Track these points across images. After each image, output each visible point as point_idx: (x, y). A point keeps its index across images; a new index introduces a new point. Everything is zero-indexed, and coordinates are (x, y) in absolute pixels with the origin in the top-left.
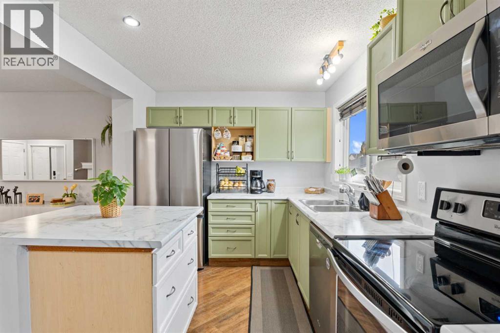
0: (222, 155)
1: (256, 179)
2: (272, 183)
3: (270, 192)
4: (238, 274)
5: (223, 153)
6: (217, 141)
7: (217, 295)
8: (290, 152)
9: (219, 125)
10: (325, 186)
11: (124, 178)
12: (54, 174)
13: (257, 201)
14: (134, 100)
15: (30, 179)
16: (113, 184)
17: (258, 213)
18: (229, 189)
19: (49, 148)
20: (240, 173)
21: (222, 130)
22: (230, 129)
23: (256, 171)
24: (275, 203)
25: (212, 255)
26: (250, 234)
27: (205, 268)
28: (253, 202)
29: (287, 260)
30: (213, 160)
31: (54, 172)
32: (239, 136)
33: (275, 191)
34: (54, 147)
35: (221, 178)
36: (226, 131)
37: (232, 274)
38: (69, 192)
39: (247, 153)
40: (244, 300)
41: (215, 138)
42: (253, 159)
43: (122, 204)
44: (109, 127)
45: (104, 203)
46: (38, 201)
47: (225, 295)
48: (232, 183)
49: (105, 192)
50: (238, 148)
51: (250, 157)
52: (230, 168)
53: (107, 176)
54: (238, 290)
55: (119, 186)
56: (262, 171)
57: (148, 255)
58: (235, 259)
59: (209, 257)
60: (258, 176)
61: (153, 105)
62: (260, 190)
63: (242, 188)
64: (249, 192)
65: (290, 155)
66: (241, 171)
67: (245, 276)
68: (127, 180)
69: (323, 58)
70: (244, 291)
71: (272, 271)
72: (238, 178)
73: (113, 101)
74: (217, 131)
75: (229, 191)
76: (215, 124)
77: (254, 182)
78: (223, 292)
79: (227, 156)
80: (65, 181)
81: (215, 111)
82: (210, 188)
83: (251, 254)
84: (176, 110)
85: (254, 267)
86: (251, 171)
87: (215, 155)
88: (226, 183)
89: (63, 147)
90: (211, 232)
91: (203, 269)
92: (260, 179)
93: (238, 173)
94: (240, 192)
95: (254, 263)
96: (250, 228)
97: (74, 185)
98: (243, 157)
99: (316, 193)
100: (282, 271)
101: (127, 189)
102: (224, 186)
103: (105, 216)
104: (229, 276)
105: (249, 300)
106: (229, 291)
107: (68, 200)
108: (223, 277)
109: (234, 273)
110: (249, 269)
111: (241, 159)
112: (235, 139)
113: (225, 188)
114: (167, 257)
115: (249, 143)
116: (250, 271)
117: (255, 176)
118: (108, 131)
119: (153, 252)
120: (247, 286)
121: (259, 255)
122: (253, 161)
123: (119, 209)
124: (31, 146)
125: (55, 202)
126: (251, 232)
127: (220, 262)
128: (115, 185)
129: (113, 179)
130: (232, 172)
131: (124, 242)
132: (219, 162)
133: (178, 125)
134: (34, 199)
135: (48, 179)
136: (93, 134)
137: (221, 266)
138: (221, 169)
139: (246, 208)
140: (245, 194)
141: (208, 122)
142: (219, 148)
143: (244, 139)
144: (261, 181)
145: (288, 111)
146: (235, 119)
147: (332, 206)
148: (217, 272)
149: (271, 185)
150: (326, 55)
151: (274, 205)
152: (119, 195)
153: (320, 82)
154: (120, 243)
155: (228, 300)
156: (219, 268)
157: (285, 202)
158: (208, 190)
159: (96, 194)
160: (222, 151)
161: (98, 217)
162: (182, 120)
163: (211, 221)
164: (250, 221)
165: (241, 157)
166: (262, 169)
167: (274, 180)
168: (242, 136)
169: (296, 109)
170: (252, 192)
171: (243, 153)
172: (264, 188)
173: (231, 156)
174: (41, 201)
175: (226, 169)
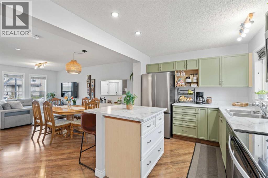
0: (181, 84)
1: (199, 96)
2: (210, 99)
3: (208, 104)
4: (188, 145)
5: (181, 83)
6: (178, 77)
7: (174, 152)
8: (221, 81)
9: (179, 70)
10: (248, 102)
11: (134, 94)
12: (116, 93)
13: (199, 108)
14: (141, 63)
15: (109, 95)
16: (130, 97)
17: (199, 115)
18: (184, 101)
19: (114, 83)
20: (190, 93)
21: (180, 72)
22: (185, 71)
23: (200, 92)
24: (210, 110)
25: (175, 133)
26: (195, 125)
27: (171, 138)
28: (197, 109)
29: (218, 143)
30: (176, 87)
31: (116, 92)
32: (190, 74)
33: (212, 103)
34: (116, 83)
35: (180, 96)
36: (183, 72)
37: (184, 144)
38: (119, 100)
39: (194, 83)
40: (189, 158)
41: (177, 76)
42: (197, 86)
43: (133, 104)
44: (132, 74)
45: (127, 104)
46: (110, 102)
47: (179, 153)
48: (186, 98)
49: (128, 99)
50: (190, 81)
51: (196, 85)
52: (185, 91)
53: (128, 93)
54: (186, 152)
55: (132, 97)
56: (203, 92)
57: (139, 124)
58: (186, 137)
59: (173, 133)
60: (201, 95)
61: (149, 63)
62: (202, 102)
63: (191, 101)
64: (196, 103)
65: (221, 83)
66: (191, 92)
67: (191, 146)
68: (135, 95)
69: (240, 25)
70: (189, 153)
71: (208, 147)
72: (189, 96)
73: (134, 64)
74: (178, 72)
75: (184, 102)
76: (177, 69)
77: (199, 98)
78: (178, 151)
79: (183, 85)
80: (119, 96)
81: (177, 63)
82: (175, 100)
83: (195, 136)
84: (158, 65)
85: (197, 143)
86: (196, 92)
87: (177, 84)
88: (182, 98)
89: (119, 82)
90: (174, 121)
91: (170, 139)
92: (202, 97)
93: (189, 93)
94: (191, 103)
95: (197, 141)
96: (195, 122)
97: (121, 97)
98: (192, 85)
99: (241, 106)
100: (215, 149)
101: (135, 98)
102: (182, 99)
103: (128, 109)
104: (182, 144)
105: (191, 158)
106: (181, 152)
107: (119, 102)
108: (179, 144)
109: (185, 144)
110: (194, 144)
111: (191, 86)
112: (188, 76)
113: (182, 100)
114: (148, 127)
115: (195, 78)
116: (195, 144)
117: (199, 95)
118: (132, 76)
119: (141, 123)
120: (191, 152)
121: (200, 137)
122: (197, 87)
123: (133, 106)
124: (110, 83)
125: (115, 103)
126: (196, 124)
127: (179, 137)
128: (131, 97)
129: (130, 95)
130: (186, 93)
131: (131, 118)
132: (179, 88)
133: (159, 71)
134: (109, 102)
135: (114, 94)
136: (128, 78)
137: (179, 139)
138: (180, 91)
139: (193, 111)
140: (193, 104)
141: (173, 69)
142: (179, 81)
143: (193, 75)
144: (203, 98)
145: (219, 58)
146: (187, 66)
147: (250, 114)
148: (177, 142)
149: (209, 100)
150: (242, 23)
151: (209, 111)
152: (132, 101)
153: (239, 40)
154: (130, 118)
155: (179, 155)
156: (178, 140)
157: (217, 110)
158: (173, 101)
159: (125, 100)
160: (180, 82)
161: (125, 109)
162: (161, 69)
163: (174, 116)
164: (195, 118)
165: (191, 85)
166: (203, 91)
167: (211, 97)
168: (191, 74)
169: (225, 57)
170: (197, 103)
171: (192, 83)
172: (204, 101)
173: (185, 84)
174: (111, 102)
175: (183, 91)
